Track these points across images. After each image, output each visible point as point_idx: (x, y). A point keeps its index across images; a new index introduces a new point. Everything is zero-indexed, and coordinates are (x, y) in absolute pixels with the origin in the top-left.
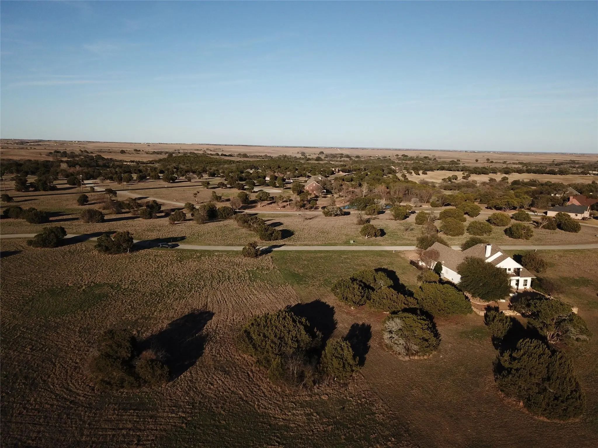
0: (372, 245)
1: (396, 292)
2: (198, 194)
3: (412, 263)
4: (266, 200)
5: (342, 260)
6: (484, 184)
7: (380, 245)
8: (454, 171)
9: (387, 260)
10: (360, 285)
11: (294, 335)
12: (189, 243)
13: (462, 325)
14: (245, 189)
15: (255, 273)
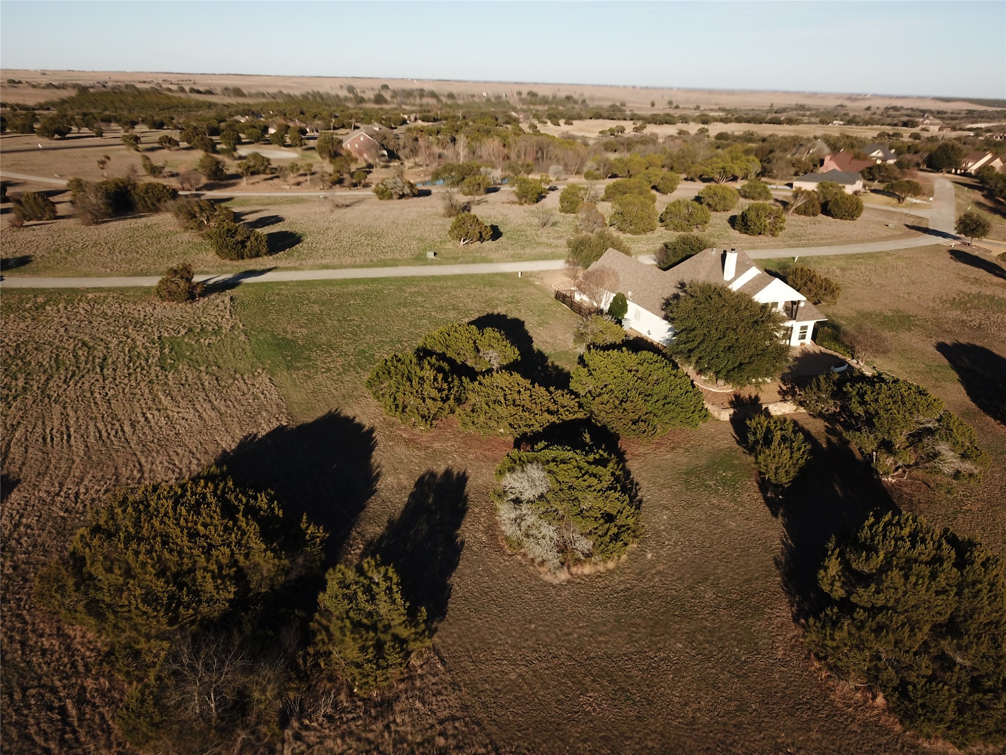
0: (474, 262)
1: (527, 383)
2: (108, 162)
3: (561, 297)
4: (264, 172)
5: (406, 298)
6: (671, 137)
7: (491, 261)
8: (618, 119)
9: (506, 294)
10: (440, 370)
12: (36, 273)
14: (218, 152)
15: (178, 343)
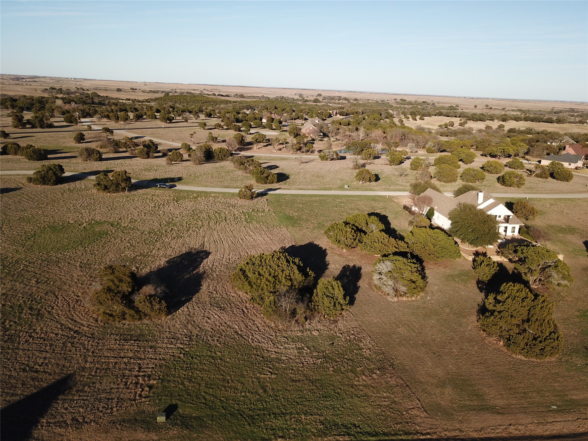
0: (366, 190)
1: (387, 236)
2: (194, 134)
3: (406, 208)
4: (262, 142)
5: (337, 204)
6: (480, 131)
7: (374, 190)
8: (452, 116)
9: (381, 205)
10: (353, 229)
11: (288, 274)
12: (187, 184)
13: (451, 269)
14: (241, 131)
15: (250, 214)
